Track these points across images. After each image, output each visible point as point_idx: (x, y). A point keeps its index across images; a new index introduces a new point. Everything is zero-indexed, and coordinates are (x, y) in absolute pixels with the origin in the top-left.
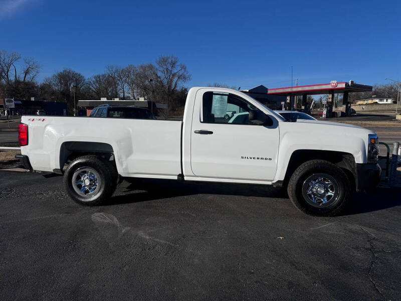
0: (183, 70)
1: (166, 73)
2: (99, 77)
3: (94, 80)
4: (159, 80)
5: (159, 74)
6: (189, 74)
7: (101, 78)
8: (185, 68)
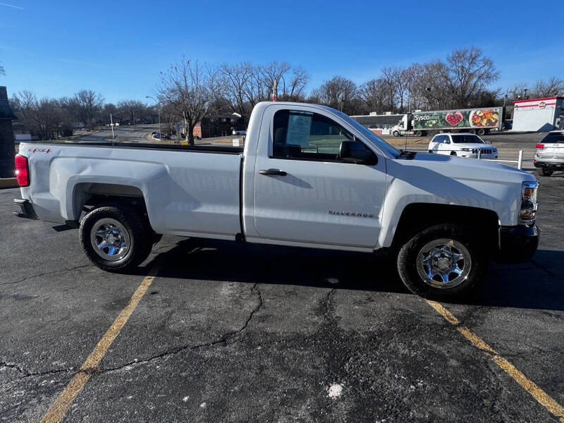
0: (486, 67)
1: (460, 72)
2: (373, 83)
3: (367, 87)
4: (449, 83)
5: (452, 75)
6: (495, 72)
7: (376, 83)
8: (491, 63)
